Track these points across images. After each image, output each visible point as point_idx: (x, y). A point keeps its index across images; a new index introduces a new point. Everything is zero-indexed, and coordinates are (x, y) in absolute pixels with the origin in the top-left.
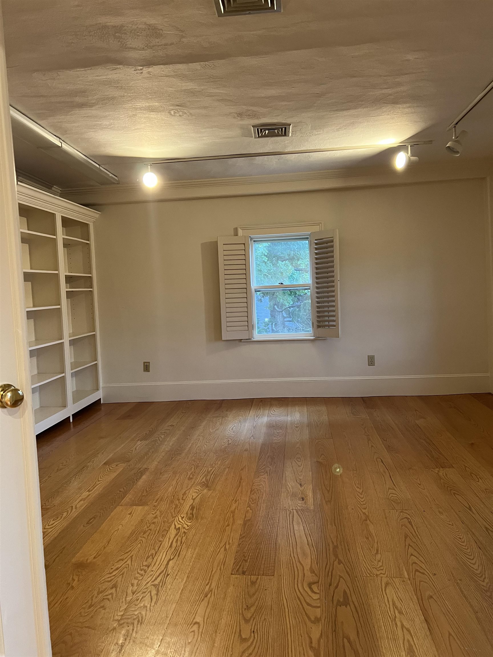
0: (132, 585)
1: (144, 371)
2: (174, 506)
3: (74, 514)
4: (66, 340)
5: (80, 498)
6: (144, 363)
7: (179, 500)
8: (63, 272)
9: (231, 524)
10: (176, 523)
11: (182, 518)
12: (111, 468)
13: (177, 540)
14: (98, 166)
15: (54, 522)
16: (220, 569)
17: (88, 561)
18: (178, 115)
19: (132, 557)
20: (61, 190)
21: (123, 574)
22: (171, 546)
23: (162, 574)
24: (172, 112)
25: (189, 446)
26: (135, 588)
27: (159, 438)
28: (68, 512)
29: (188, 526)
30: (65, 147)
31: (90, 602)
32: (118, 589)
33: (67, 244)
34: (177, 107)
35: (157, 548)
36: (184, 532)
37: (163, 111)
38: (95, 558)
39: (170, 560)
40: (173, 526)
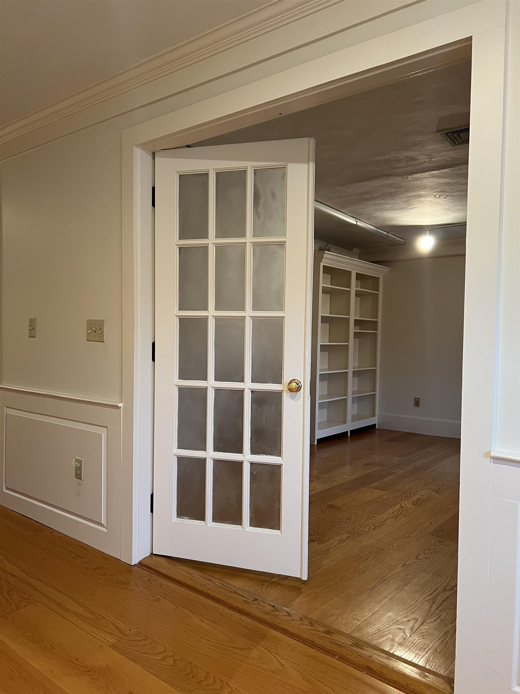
0: (360, 522)
1: (415, 406)
2: (405, 496)
3: (335, 484)
4: (350, 371)
5: (341, 478)
6: (415, 398)
7: (410, 493)
8: (353, 317)
9: (443, 514)
10: (402, 504)
11: (408, 503)
12: (368, 467)
13: (399, 511)
14: (386, 233)
15: (322, 485)
16: (422, 530)
17: (337, 506)
18: (442, 197)
19: (365, 511)
20: (359, 251)
21: (356, 516)
22: (393, 513)
23: (381, 522)
24: (437, 196)
25: (436, 467)
26: (361, 523)
27: (413, 457)
28: (331, 482)
29: (410, 507)
30: (360, 224)
31: (333, 521)
32: (351, 521)
33: (358, 294)
34: (440, 193)
35: (383, 511)
36: (406, 509)
37: (430, 196)
38: (342, 505)
39: (389, 518)
40: (400, 504)
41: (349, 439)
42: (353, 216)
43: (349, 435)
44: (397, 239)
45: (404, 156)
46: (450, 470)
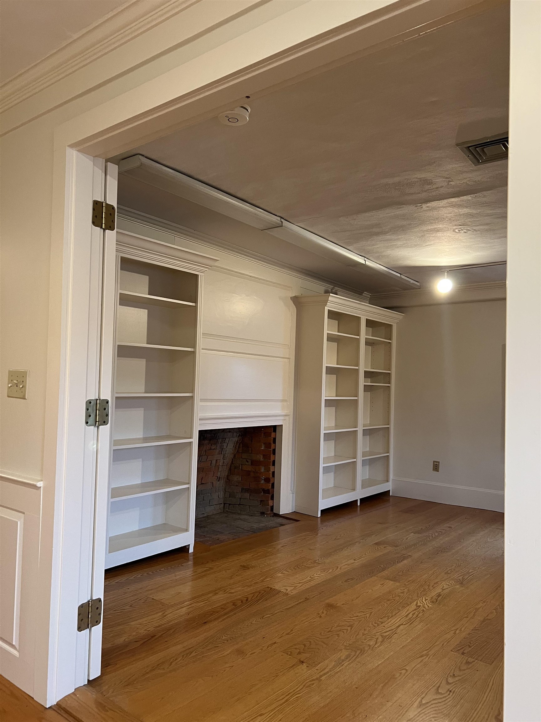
0: (365, 630)
1: (433, 470)
2: (423, 589)
3: (338, 572)
4: (360, 429)
5: (346, 563)
6: (434, 462)
7: (429, 586)
8: (362, 369)
9: (469, 617)
10: (419, 602)
11: (426, 600)
12: (379, 548)
13: (415, 613)
14: (399, 275)
15: (321, 573)
16: (443, 645)
17: (337, 605)
18: (462, 232)
19: (371, 613)
20: (370, 295)
21: (360, 621)
22: (407, 616)
23: (392, 631)
24: (457, 231)
25: (459, 548)
26: (366, 632)
27: (432, 534)
28: (333, 570)
29: (428, 607)
30: (369, 263)
31: (330, 629)
32: (353, 629)
33: (368, 343)
34: (460, 227)
35: (394, 613)
36: (423, 610)
37: (448, 230)
38: (343, 604)
39: (402, 624)
40: (415, 603)
41: (359, 509)
42: (361, 255)
43: (359, 504)
44: (412, 281)
45: (417, 178)
46: (476, 551)
